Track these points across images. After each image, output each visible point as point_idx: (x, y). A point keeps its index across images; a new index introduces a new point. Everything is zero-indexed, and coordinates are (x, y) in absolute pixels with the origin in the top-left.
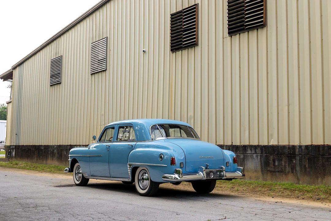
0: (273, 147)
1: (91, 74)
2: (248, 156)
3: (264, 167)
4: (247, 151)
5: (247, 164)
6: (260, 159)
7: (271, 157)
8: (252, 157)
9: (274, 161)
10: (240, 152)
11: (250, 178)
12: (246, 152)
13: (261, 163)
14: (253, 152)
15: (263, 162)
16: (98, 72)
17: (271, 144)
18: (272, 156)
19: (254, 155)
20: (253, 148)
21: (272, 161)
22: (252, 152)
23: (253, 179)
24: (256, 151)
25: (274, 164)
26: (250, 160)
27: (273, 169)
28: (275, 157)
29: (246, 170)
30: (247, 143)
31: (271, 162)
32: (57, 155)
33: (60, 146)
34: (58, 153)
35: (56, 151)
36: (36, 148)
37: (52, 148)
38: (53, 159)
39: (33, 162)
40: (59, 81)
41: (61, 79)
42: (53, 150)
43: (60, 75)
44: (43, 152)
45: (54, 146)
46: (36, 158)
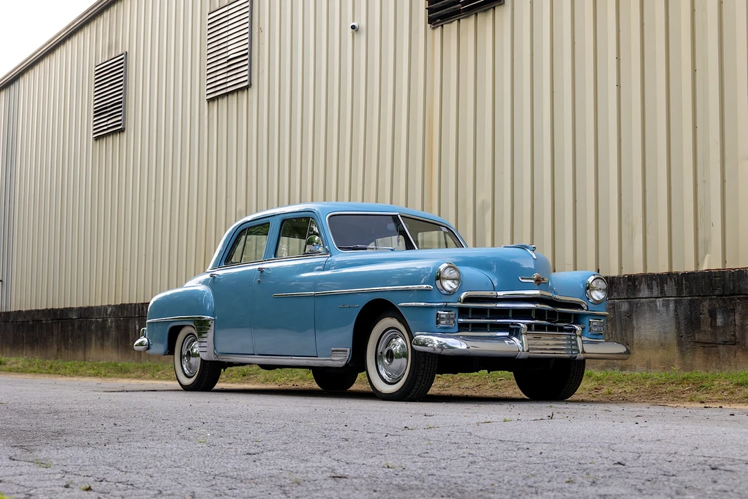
0: (709, 275)
1: (210, 100)
2: (642, 304)
3: (686, 333)
4: (640, 290)
5: (639, 328)
6: (676, 310)
7: (704, 303)
8: (653, 309)
9: (713, 315)
10: (618, 294)
11: (648, 366)
12: (635, 295)
13: (678, 323)
14: (656, 292)
15: (682, 318)
16: (227, 94)
17: (704, 267)
18: (707, 301)
19: (659, 302)
20: (654, 282)
21: (707, 315)
22: (652, 292)
23: (655, 368)
24: (662, 291)
25: (713, 323)
26: (647, 315)
27: (708, 338)
28: (714, 302)
29: (637, 344)
30: (638, 270)
31: (705, 316)
32: (113, 333)
33: (123, 307)
34: (118, 328)
35: (111, 322)
36: (58, 317)
37: (100, 315)
38: (102, 346)
39: (47, 358)
40: (120, 125)
41: (124, 118)
42: (105, 321)
43: (121, 107)
44: (76, 326)
45: (105, 308)
46: (55, 346)
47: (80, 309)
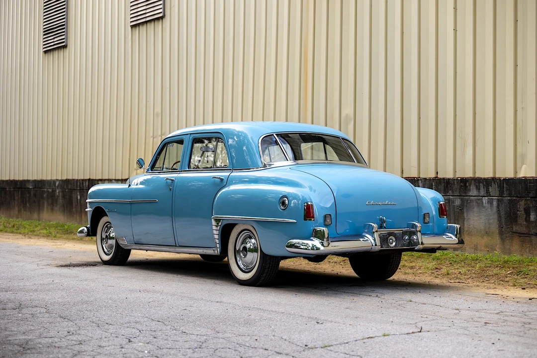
0: (525, 181)
1: (132, 27)
2: (472, 201)
3: (506, 225)
4: (470, 190)
5: (469, 219)
6: (498, 207)
7: (521, 203)
8: (480, 204)
9: (527, 212)
10: (453, 192)
11: (476, 248)
12: (466, 193)
13: (500, 217)
14: (482, 193)
15: (502, 213)
16: (146, 22)
17: (522, 174)
18: (523, 201)
19: (485, 200)
20: (481, 184)
21: (523, 212)
22: (479, 192)
23: (481, 251)
24: (488, 192)
25: (528, 219)
26: (476, 209)
27: (523, 230)
28: (529, 202)
29: (467, 231)
30: (469, 174)
31: (521, 213)
32: (60, 200)
33: (67, 181)
34: (64, 197)
35: (59, 193)
36: (18, 187)
37: (50, 186)
38: (52, 209)
39: (10, 217)
40: (64, 42)
41: (67, 36)
42: (54, 191)
43: (64, 28)
44: (32, 195)
45: (54, 182)
46: (17, 209)
47: (35, 181)
